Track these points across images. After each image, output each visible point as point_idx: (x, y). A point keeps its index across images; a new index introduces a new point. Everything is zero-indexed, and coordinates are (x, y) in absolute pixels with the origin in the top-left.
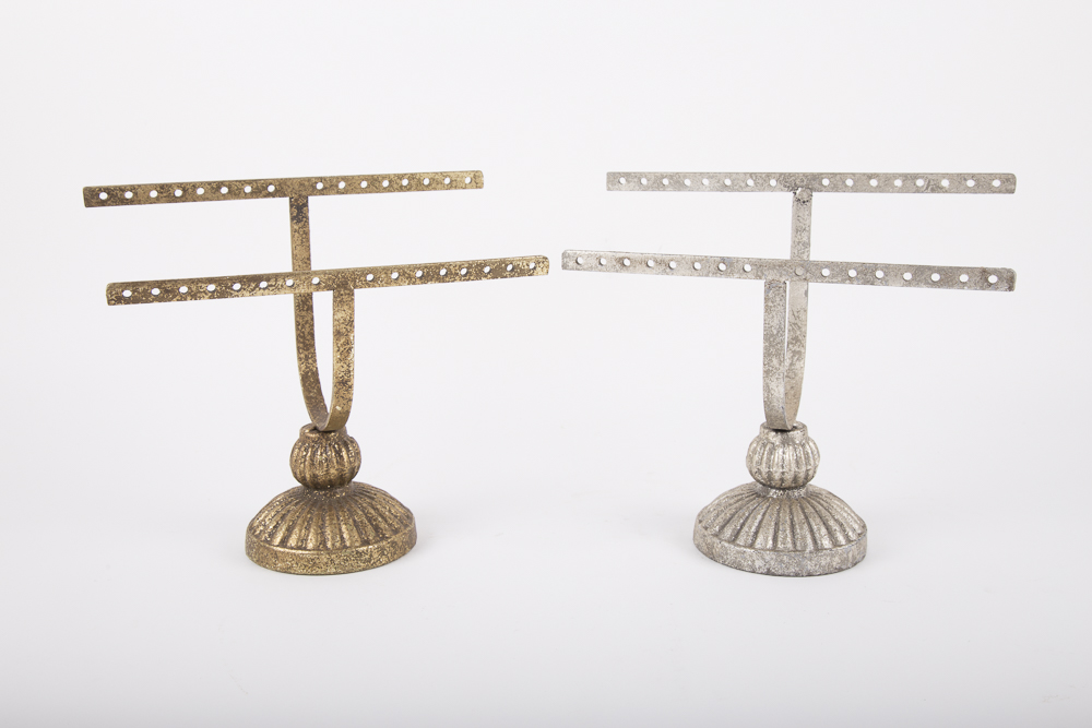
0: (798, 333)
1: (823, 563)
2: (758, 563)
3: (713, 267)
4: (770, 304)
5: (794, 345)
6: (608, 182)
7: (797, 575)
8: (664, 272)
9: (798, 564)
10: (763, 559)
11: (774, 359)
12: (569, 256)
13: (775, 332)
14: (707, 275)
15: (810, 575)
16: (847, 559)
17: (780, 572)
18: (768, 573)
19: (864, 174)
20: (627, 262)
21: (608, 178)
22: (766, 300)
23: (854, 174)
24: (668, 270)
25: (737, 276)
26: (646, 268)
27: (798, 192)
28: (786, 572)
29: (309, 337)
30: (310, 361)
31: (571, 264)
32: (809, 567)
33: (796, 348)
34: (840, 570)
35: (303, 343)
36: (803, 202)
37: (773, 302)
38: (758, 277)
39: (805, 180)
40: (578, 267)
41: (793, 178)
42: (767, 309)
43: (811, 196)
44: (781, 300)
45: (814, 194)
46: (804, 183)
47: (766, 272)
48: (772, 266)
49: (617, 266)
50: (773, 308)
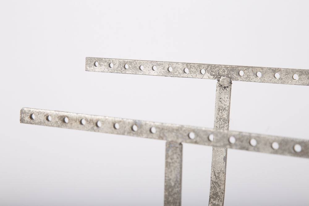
0: (218, 190)
3: (128, 128)
4: (169, 160)
5: (215, 200)
6: (86, 64)
8: (92, 129)
12: (25, 112)
13: (173, 184)
14: (123, 134)
19: (270, 69)
20: (66, 120)
21: (87, 61)
22: (167, 156)
23: (262, 68)
24: (95, 128)
25: (145, 136)
26: (80, 126)
27: (220, 80)
31: (27, 118)
36: (225, 88)
37: (172, 159)
38: (161, 138)
39: (226, 71)
40: (32, 121)
41: (217, 69)
42: (168, 165)
43: (231, 83)
44: (178, 158)
45: (233, 82)
46: (226, 73)
47: (167, 135)
48: (171, 130)
49: (60, 122)
50: (171, 164)
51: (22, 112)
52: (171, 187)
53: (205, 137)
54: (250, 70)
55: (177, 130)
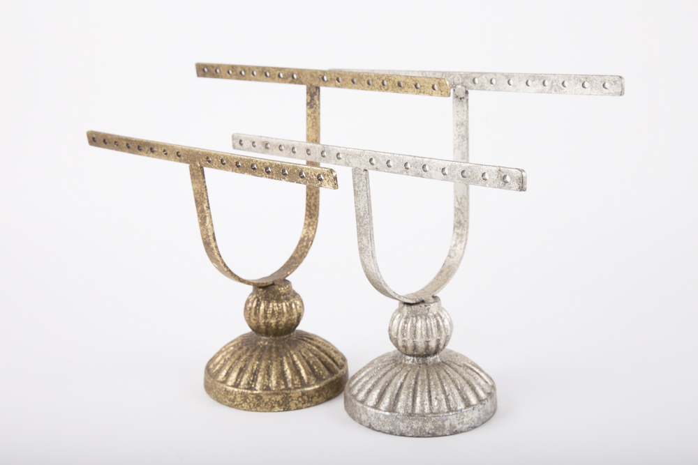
0: (462, 217)
1: (415, 426)
2: (364, 417)
5: (459, 229)
7: (391, 433)
9: (392, 424)
10: (367, 414)
11: (364, 238)
12: (236, 138)
15: (402, 435)
16: (443, 427)
17: (378, 428)
18: (370, 427)
19: (503, 74)
20: (269, 146)
22: (354, 184)
23: (497, 74)
24: (292, 154)
27: (456, 89)
28: (383, 429)
29: (313, 208)
30: (311, 228)
32: (401, 428)
33: (459, 231)
34: (434, 435)
35: (309, 211)
36: (461, 99)
37: (358, 187)
38: (347, 165)
39: (461, 79)
40: (241, 147)
41: (451, 77)
42: (356, 193)
43: (467, 92)
44: (363, 186)
45: (469, 91)
46: (460, 81)
47: (351, 161)
48: (355, 156)
49: (263, 148)
50: (359, 193)
51: (233, 138)
52: (361, 217)
53: (385, 163)
54: (484, 77)
55: (360, 155)
